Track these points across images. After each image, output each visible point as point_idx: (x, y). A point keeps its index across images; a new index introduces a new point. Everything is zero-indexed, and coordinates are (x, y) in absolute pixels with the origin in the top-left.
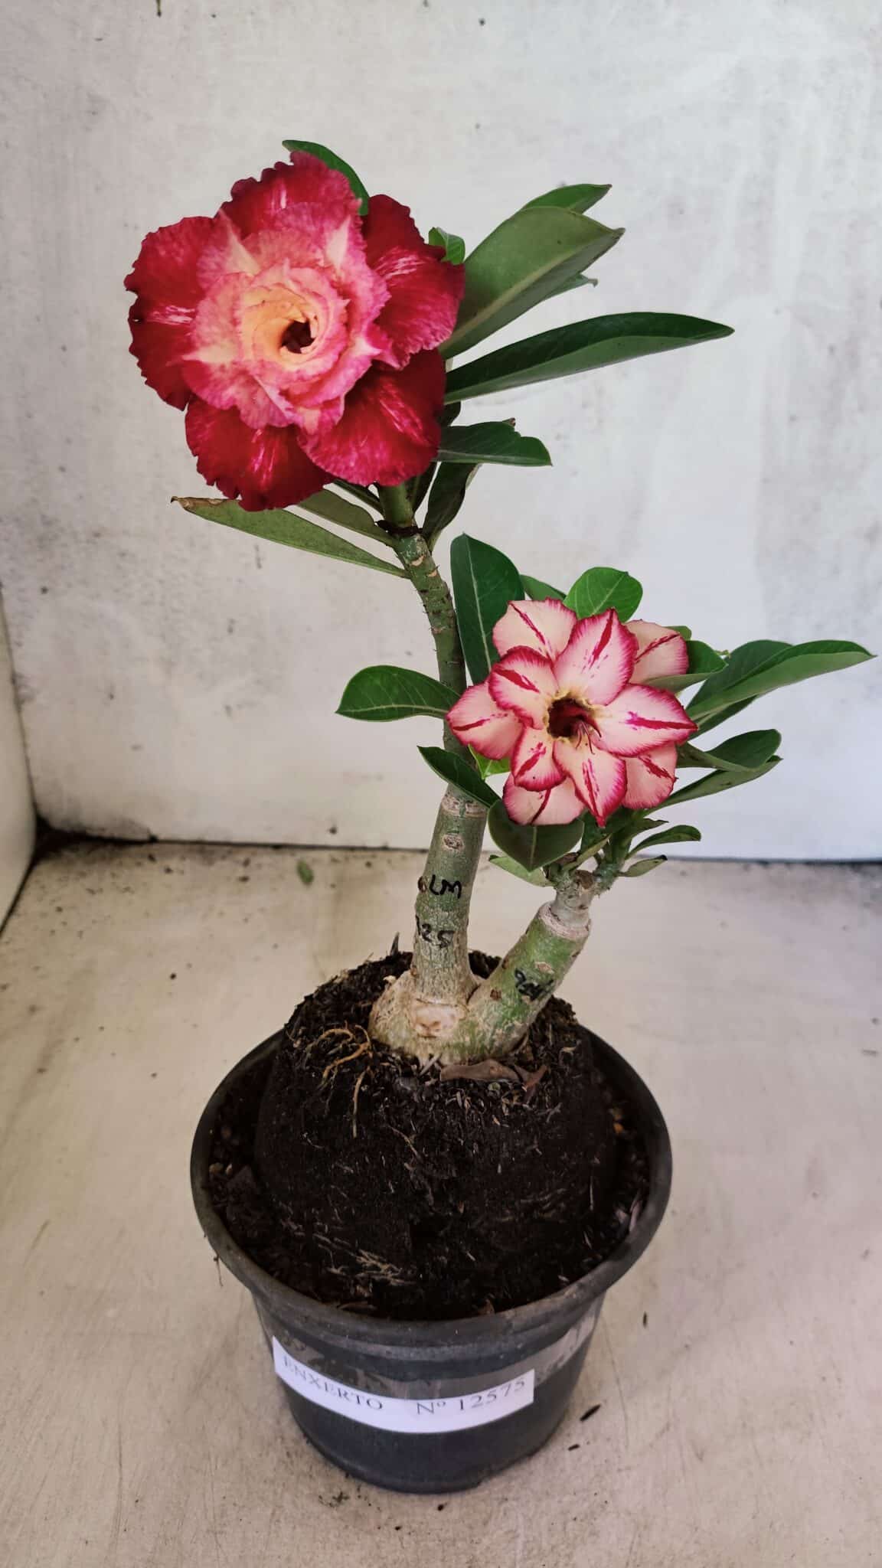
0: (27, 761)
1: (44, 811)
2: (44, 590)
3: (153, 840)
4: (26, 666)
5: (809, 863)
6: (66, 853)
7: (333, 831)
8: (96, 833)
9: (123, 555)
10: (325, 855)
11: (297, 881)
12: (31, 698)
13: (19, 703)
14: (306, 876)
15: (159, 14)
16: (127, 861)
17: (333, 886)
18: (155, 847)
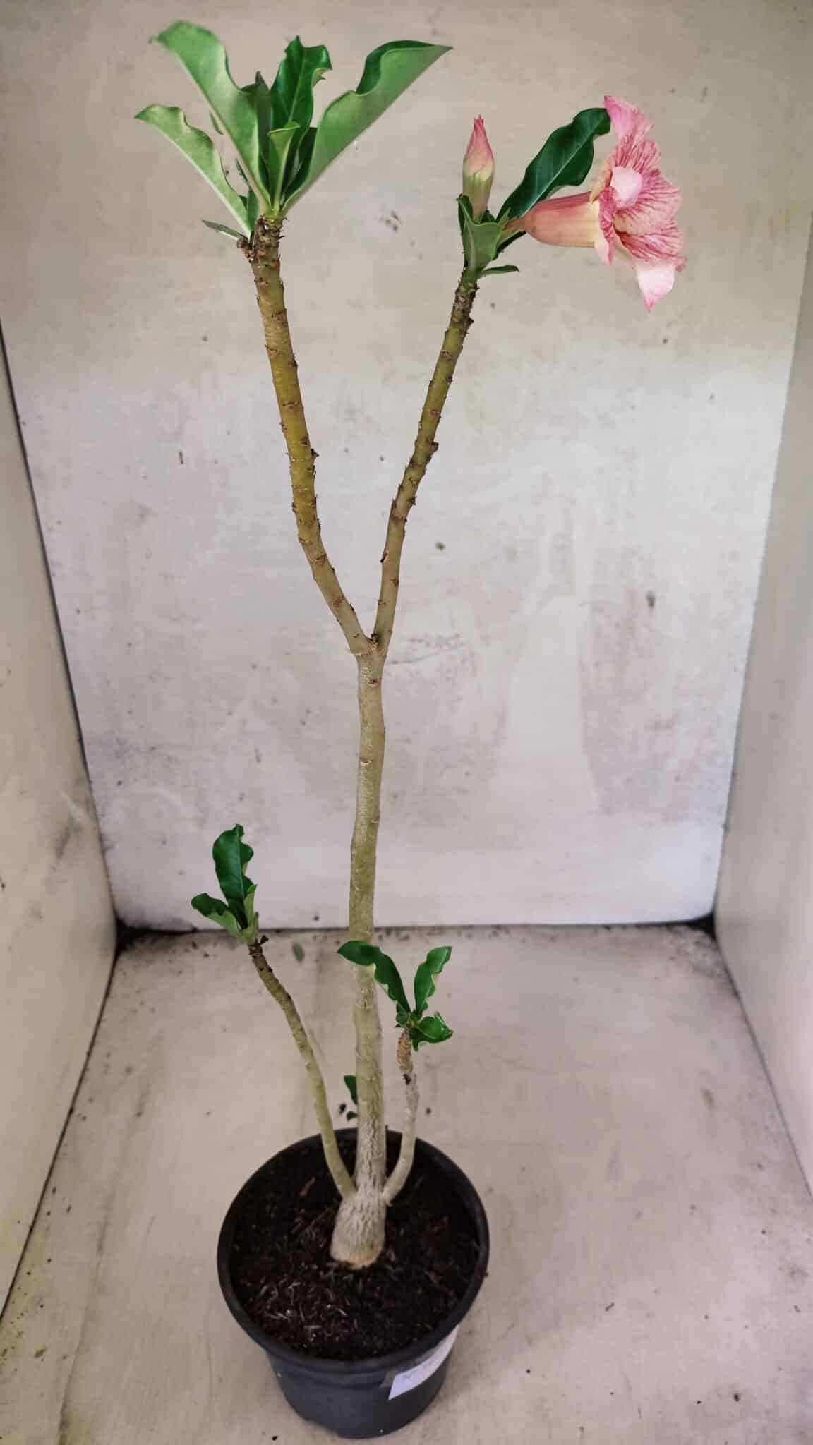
0: (109, 884)
1: (121, 915)
2: (120, 783)
3: (195, 930)
4: (107, 828)
5: (638, 926)
6: (138, 945)
7: (316, 919)
8: (155, 928)
9: (170, 759)
10: (309, 936)
11: (291, 957)
12: (111, 847)
13: (103, 851)
14: (299, 953)
15: (182, 462)
16: (179, 948)
17: (317, 961)
18: (197, 936)
